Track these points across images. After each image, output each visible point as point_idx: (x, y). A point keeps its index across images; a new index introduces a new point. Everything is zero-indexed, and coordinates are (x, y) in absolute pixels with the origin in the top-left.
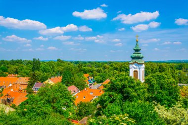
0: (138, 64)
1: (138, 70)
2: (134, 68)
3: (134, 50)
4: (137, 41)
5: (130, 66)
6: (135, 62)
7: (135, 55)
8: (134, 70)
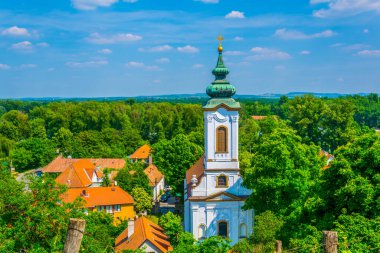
0: (229, 109)
1: (227, 124)
2: (219, 121)
3: (214, 73)
4: (220, 51)
5: (209, 116)
6: (223, 105)
7: (218, 86)
8: (218, 124)
